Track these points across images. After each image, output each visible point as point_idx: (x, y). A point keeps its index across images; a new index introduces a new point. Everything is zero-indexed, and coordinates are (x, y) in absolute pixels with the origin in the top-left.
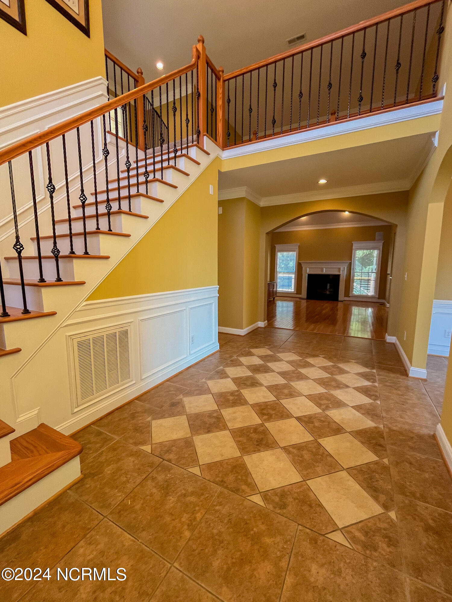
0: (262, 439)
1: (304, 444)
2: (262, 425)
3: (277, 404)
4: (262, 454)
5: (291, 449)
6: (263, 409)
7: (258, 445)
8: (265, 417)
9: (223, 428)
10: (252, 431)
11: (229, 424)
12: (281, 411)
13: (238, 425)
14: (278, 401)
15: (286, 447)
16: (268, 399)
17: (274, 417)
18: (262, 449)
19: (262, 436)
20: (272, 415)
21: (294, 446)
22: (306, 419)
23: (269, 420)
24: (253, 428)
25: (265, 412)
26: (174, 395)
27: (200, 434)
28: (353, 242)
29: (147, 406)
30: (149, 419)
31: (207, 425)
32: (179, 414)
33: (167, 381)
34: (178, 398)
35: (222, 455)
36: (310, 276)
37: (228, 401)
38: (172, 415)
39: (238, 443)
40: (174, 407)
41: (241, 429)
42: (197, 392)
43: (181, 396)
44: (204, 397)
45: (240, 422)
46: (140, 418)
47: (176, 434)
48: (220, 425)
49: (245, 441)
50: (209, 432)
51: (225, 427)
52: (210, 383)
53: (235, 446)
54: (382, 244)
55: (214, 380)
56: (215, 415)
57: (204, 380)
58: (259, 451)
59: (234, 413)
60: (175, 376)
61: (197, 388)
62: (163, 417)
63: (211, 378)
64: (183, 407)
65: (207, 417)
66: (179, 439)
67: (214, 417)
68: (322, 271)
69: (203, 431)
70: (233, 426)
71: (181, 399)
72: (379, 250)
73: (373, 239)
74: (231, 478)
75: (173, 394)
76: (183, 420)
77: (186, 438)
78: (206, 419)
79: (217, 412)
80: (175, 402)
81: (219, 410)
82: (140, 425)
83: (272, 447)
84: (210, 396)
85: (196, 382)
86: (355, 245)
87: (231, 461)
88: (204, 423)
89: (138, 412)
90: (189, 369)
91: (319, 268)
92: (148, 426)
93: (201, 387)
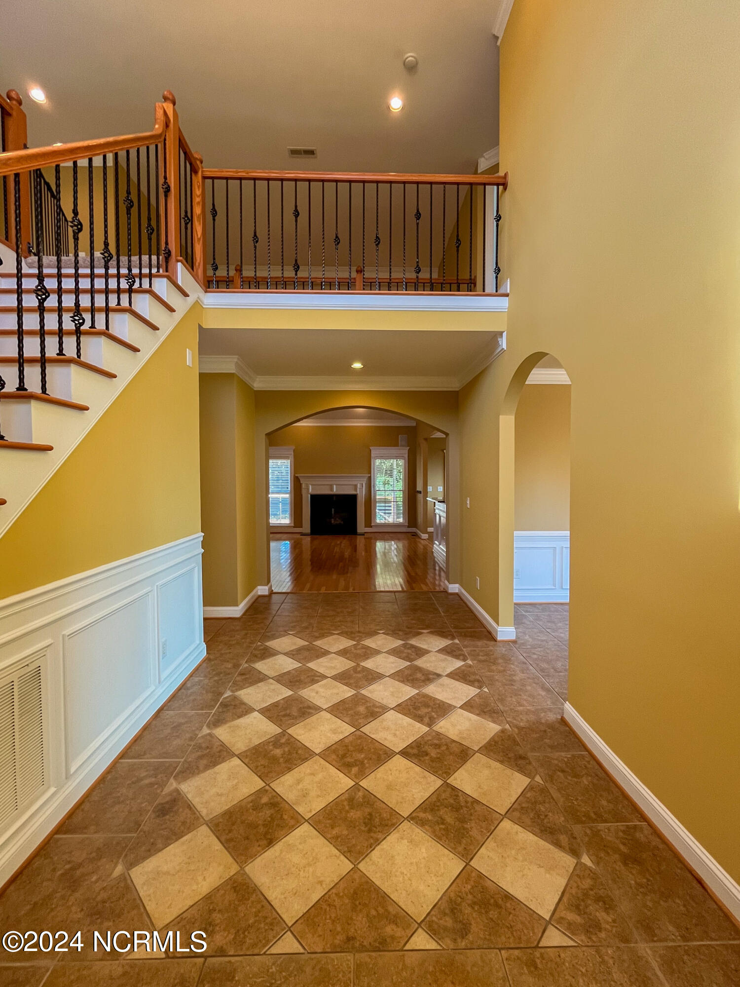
0: (370, 814)
1: (434, 798)
2: (357, 787)
3: (360, 737)
4: (385, 845)
5: (422, 815)
6: (344, 756)
7: (370, 831)
8: (355, 770)
9: (292, 822)
10: (347, 808)
11: (300, 809)
12: (373, 750)
13: (318, 805)
14: (358, 733)
15: (414, 815)
16: (342, 732)
17: (367, 765)
18: (380, 836)
19: (367, 810)
20: (363, 762)
21: (422, 807)
22: (415, 751)
23: (362, 773)
24: (346, 799)
25: (349, 760)
26: (156, 786)
27: (254, 857)
28: (371, 448)
29: (99, 838)
30: (119, 869)
31: (262, 829)
32: (189, 826)
33: (121, 758)
34: (167, 790)
35: (321, 883)
36: (313, 497)
37: (274, 760)
38: (174, 836)
39: (335, 841)
40: (168, 817)
41: (327, 812)
42: (204, 762)
43: (173, 784)
44: (224, 769)
45: (318, 796)
46: (94, 878)
47: (204, 879)
48: (285, 817)
49: (345, 832)
50: (271, 843)
51: (297, 820)
52: (222, 733)
53: (336, 852)
54: (407, 451)
55: (228, 725)
56: (265, 800)
57: (206, 731)
58: (378, 842)
59: (299, 781)
60: (136, 741)
61: (199, 753)
62: (152, 850)
63: (218, 722)
64: (190, 807)
65: (251, 811)
66: (217, 889)
67: (266, 804)
68: (332, 489)
69: (259, 846)
70: (311, 811)
71: (177, 791)
72: (404, 459)
73: (396, 444)
74: (360, 922)
75: (151, 785)
76: (203, 836)
77: (230, 879)
78: (252, 817)
79: (267, 791)
80: (167, 803)
81: (267, 787)
82: (103, 895)
83: (393, 825)
84: (236, 761)
85: (191, 739)
86: (374, 452)
87: (342, 885)
88: (252, 826)
89: (80, 865)
90: (161, 714)
91: (328, 485)
92: (126, 887)
93: (208, 747)
